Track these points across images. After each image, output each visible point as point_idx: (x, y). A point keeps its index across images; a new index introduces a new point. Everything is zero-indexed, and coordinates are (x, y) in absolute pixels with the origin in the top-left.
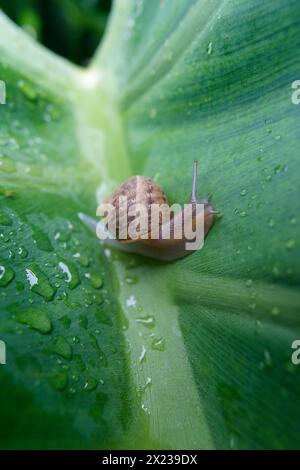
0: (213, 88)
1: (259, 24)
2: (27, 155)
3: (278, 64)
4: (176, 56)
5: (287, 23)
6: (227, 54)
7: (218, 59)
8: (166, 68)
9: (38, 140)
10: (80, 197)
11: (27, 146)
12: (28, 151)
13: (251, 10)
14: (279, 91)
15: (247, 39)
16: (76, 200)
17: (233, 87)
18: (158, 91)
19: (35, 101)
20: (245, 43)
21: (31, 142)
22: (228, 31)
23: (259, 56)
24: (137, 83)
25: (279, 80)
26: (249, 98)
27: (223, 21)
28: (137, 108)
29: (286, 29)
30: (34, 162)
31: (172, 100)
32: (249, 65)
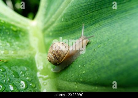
0: (65, 29)
1: (73, 15)
2: (13, 48)
3: (78, 25)
4: (56, 20)
5: (79, 16)
6: (67, 21)
7: (65, 23)
8: (53, 23)
9: (17, 43)
10: (29, 59)
11: (13, 45)
12: (13, 47)
13: (71, 12)
14: (80, 31)
15: (71, 19)
16: (28, 60)
17: (70, 29)
18: (51, 28)
19: (16, 31)
20: (70, 19)
21: (14, 44)
22: (67, 16)
23: (74, 23)
24: (46, 26)
25: (79, 28)
26: (73, 32)
27: (65, 14)
28: (47, 32)
29: (79, 17)
30: (15, 50)
31: (55, 31)
32: (72, 24)
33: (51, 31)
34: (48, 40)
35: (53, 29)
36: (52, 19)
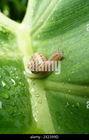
0: (54, 29)
1: (64, 12)
3: (70, 23)
4: (44, 20)
5: (71, 12)
6: (57, 20)
7: (55, 22)
8: (42, 24)
9: (6, 45)
10: (18, 60)
11: (3, 46)
12: (3, 48)
13: (62, 9)
14: (70, 30)
15: (62, 16)
17: (59, 29)
18: (40, 30)
19: (5, 33)
20: (61, 17)
21: (4, 45)
22: (57, 14)
23: (65, 21)
24: (34, 28)
25: (70, 28)
26: (63, 32)
27: (55, 11)
28: (34, 35)
29: (71, 14)
30: (5, 51)
31: (44, 33)
32: (62, 23)
33: (39, 34)
34: (35, 43)
35: (41, 32)
36: (41, 20)
